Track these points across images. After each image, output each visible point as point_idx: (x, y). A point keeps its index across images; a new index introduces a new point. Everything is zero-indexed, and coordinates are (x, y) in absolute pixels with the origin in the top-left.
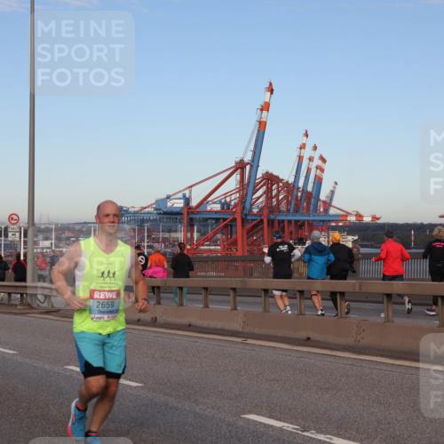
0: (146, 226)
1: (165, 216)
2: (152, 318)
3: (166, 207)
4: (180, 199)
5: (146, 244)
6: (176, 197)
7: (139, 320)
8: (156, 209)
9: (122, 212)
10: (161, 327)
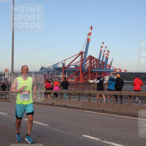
0: (50, 73)
1: (56, 70)
3: (57, 67)
6: (60, 63)
7: (48, 104)
8: (53, 67)
9: (42, 68)
10: (55, 106)
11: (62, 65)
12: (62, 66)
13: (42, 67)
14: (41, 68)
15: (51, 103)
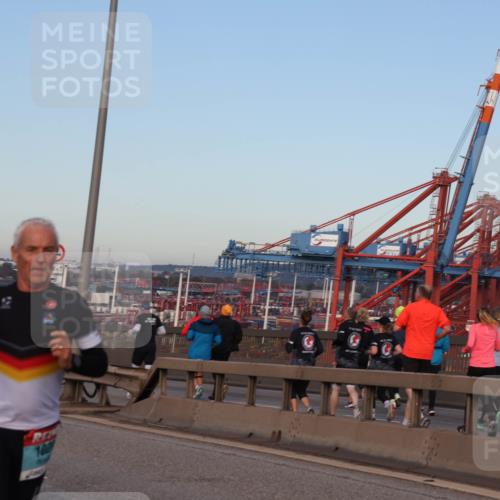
0: (271, 276)
1: (305, 261)
2: (274, 433)
3: (308, 246)
4: (333, 233)
5: (267, 307)
6: (326, 229)
7: (251, 434)
8: (290, 249)
9: (233, 251)
10: (288, 449)
11: (336, 237)
12: (334, 244)
13: (232, 244)
14: (226, 246)
15: (266, 431)
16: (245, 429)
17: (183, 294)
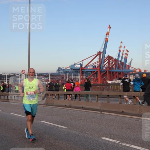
0: (68, 74)
1: (74, 71)
2: (70, 105)
3: (74, 68)
4: (79, 65)
6: (77, 64)
7: (65, 106)
8: (71, 68)
9: (59, 69)
11: (80, 65)
12: (79, 67)
13: (59, 68)
14: (58, 68)
15: (68, 104)
16: (64, 105)
17: (50, 78)
